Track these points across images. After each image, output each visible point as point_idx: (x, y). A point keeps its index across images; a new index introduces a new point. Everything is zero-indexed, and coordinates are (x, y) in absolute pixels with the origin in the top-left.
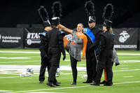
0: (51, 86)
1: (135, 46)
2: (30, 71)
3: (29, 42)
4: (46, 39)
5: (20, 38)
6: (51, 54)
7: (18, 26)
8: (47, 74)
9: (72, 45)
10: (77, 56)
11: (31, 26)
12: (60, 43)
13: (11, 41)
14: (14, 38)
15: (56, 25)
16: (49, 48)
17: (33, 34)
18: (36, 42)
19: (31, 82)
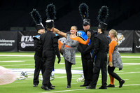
0: (46, 89)
1: (131, 49)
2: (24, 74)
3: (23, 45)
4: (40, 42)
5: (14, 41)
6: (46, 57)
7: (12, 29)
8: (41, 78)
9: (66, 48)
10: (72, 59)
11: (25, 29)
12: (55, 45)
13: (5, 44)
14: (7, 41)
15: (51, 28)
16: (44, 51)
17: (27, 37)
18: (30, 45)
19: (25, 85)
